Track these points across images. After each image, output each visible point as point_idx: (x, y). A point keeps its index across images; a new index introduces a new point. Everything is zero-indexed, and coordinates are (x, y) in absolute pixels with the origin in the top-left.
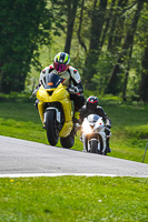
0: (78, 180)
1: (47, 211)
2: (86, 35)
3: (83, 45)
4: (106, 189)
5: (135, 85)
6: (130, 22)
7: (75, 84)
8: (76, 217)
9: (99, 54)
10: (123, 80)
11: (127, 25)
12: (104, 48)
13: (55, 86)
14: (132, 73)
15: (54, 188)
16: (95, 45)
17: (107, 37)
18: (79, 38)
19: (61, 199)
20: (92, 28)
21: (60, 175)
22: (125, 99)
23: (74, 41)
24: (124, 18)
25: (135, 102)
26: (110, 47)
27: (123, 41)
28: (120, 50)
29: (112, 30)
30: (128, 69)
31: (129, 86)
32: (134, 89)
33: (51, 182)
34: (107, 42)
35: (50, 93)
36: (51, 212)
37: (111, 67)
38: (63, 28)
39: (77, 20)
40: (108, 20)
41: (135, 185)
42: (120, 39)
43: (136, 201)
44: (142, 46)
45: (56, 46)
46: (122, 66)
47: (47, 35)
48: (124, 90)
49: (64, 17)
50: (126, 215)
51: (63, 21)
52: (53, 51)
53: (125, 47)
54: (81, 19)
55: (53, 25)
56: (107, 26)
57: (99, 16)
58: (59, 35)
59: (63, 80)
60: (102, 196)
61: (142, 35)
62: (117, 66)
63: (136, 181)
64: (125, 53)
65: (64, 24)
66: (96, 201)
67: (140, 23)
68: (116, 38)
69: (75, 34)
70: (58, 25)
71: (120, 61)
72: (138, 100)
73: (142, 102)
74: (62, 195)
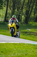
0: (10, 44)
1: (2, 52)
2: (11, 7)
3: (11, 9)
4: (17, 46)
5: (24, 19)
6: (22, 3)
7: (17, 23)
8: (9, 53)
9: (15, 11)
10: (21, 18)
11: (22, 4)
12: (16, 10)
13: (13, 23)
14: (23, 17)
15: (4, 46)
16: (14, 9)
17: (17, 7)
18: (10, 7)
19: (5, 49)
20: (13, 5)
21: (5, 43)
22: (21, 23)
23: (9, 8)
24: (21, 2)
25: (24, 24)
26: (17, 10)
27: (21, 8)
28: (20, 10)
29: (18, 5)
30: (22, 15)
31: (22, 20)
32: (23, 21)
33: (3, 44)
34: (17, 8)
35: (12, 25)
36: (3, 52)
37: (18, 15)
38: (6, 5)
39: (9, 3)
40: (17, 3)
41: (24, 45)
42: (20, 8)
43: (24, 49)
44: (25, 9)
45: (4, 10)
46: (20, 15)
47: (2, 7)
48: (21, 21)
49: (6, 2)
50: (22, 53)
51: (6, 3)
52: (3, 11)
53: (21, 10)
54: (10, 2)
55: (3, 4)
56: (17, 4)
57: (15, 2)
58: (5, 7)
59: (14, 22)
60: (16, 48)
61: (25, 7)
62: (19, 15)
63: (24, 44)
64: (21, 11)
65: (6, 4)
66: (14, 49)
67: (25, 4)
68: (19, 7)
69: (9, 6)
70: (5, 4)
71: (20, 13)
72: (24, 23)
73: (25, 24)
74: (6, 48)
